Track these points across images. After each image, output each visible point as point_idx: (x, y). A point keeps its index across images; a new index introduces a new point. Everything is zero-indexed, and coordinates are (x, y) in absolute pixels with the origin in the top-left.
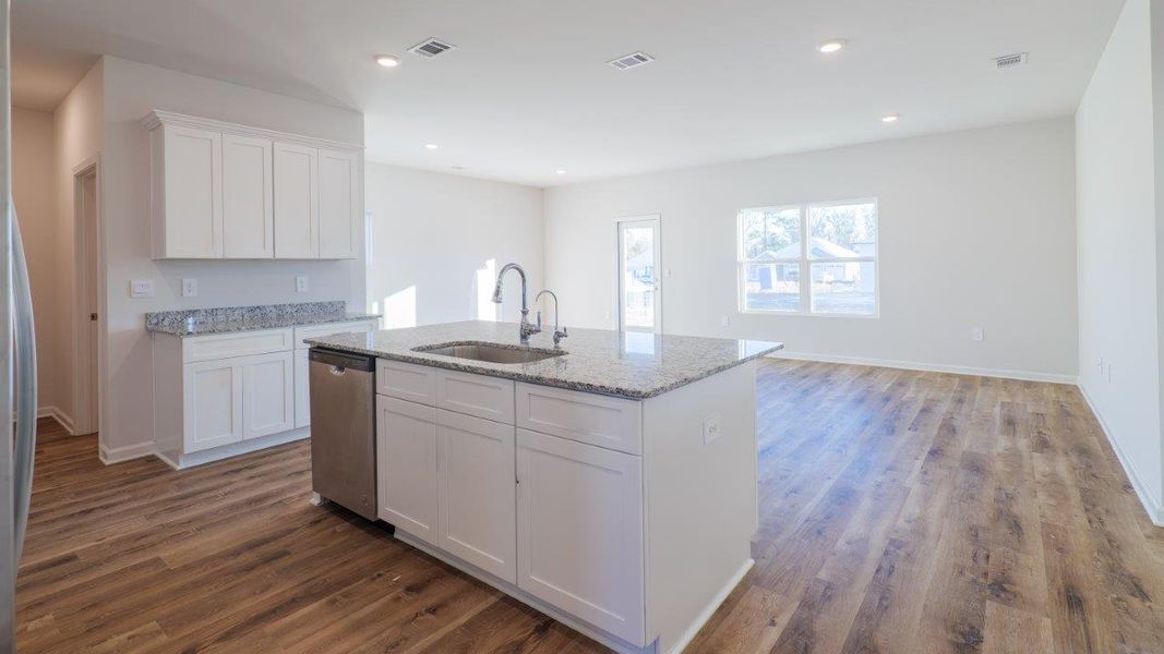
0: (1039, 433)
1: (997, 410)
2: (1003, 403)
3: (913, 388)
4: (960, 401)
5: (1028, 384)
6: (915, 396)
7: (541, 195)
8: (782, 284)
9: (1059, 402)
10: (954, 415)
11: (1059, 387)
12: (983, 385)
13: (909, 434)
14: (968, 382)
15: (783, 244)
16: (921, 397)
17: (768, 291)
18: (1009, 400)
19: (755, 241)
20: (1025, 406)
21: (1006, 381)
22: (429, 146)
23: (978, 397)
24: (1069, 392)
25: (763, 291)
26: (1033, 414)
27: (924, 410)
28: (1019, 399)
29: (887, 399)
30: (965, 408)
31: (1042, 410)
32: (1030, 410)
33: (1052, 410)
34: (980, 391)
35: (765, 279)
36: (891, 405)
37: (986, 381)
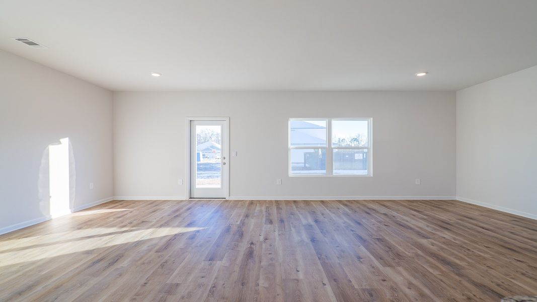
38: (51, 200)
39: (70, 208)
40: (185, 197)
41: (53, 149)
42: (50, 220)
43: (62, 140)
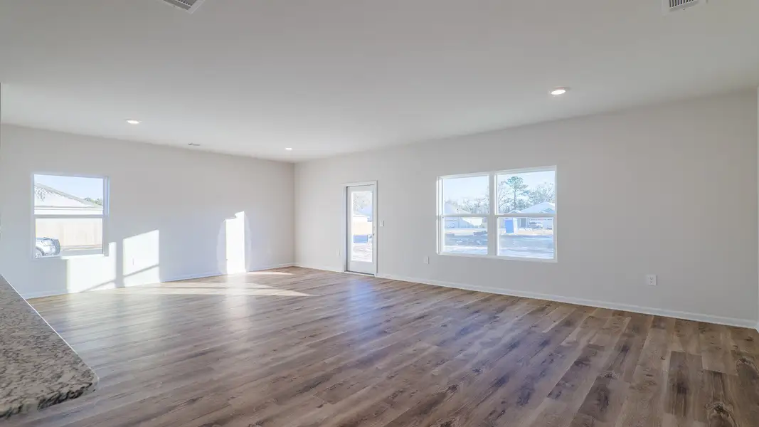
0: (720, 409)
1: (666, 364)
2: (674, 353)
3: (578, 329)
4: (625, 349)
5: (703, 327)
6: (578, 338)
7: (290, 169)
8: (522, 229)
9: (740, 354)
10: (613, 373)
11: (737, 332)
12: (654, 326)
13: (547, 403)
14: (639, 323)
15: (528, 206)
16: (583, 342)
17: (511, 234)
18: (680, 350)
19: (508, 204)
20: (699, 359)
21: (679, 323)
22: (131, 122)
23: (647, 343)
24: (750, 340)
25: (507, 234)
26: (710, 372)
27: (578, 363)
28: (692, 349)
29: (545, 343)
30: (629, 359)
31: (720, 368)
32: (705, 367)
33: (730, 367)
34: (650, 335)
35: (509, 227)
36: (547, 350)
37: (658, 321)
38: (228, 262)
39: (245, 268)
40: (341, 269)
41: (229, 223)
42: (227, 275)
43: (236, 215)
